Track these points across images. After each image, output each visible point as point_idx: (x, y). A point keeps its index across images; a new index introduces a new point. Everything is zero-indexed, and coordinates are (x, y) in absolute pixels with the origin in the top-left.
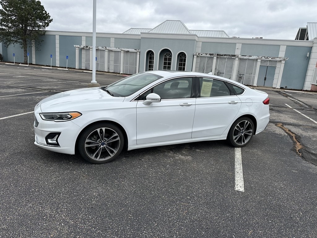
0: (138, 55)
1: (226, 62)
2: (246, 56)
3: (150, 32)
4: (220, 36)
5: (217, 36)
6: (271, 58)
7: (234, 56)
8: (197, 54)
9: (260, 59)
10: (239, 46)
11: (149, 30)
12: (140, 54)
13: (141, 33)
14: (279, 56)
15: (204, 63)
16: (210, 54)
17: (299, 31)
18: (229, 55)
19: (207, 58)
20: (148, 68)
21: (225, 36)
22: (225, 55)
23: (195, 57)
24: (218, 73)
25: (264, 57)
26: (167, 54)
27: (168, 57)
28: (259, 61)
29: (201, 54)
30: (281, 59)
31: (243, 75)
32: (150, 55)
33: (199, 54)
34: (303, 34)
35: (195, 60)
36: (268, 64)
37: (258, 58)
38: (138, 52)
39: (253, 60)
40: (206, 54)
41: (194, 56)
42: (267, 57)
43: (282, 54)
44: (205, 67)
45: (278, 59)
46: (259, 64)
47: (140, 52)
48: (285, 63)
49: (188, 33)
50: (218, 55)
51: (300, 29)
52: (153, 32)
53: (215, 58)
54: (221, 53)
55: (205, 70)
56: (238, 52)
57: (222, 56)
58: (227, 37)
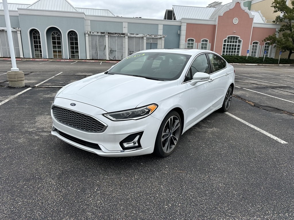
0: (19, 35)
1: (117, 40)
2: (134, 34)
3: (29, 8)
4: (106, 15)
5: (104, 15)
6: (153, 36)
7: (123, 34)
8: (89, 32)
9: (145, 37)
10: (125, 25)
11: (29, 6)
12: (21, 33)
13: (18, 9)
14: (159, 34)
15: (96, 42)
16: (102, 33)
17: (166, 12)
18: (119, 34)
19: (98, 36)
20: (34, 49)
21: (111, 15)
22: (116, 33)
23: (87, 35)
24: (111, 51)
25: (148, 35)
26: (54, 33)
27: (56, 36)
28: (145, 38)
29: (93, 33)
30: (161, 36)
31: (132, 52)
32: (34, 34)
33: (90, 32)
34: (170, 15)
35: (87, 38)
36: (151, 41)
37: (144, 36)
38: (19, 31)
39: (139, 38)
40: (98, 33)
41: (85, 34)
42: (151, 35)
43: (160, 32)
44: (98, 46)
45: (159, 37)
46: (145, 41)
47: (20, 31)
48: (165, 40)
49: (74, 11)
50: (109, 33)
51: (166, 11)
52: (33, 8)
53: (107, 36)
54: (112, 32)
55: (98, 48)
56: (125, 31)
57: (113, 34)
58: (113, 16)
